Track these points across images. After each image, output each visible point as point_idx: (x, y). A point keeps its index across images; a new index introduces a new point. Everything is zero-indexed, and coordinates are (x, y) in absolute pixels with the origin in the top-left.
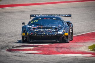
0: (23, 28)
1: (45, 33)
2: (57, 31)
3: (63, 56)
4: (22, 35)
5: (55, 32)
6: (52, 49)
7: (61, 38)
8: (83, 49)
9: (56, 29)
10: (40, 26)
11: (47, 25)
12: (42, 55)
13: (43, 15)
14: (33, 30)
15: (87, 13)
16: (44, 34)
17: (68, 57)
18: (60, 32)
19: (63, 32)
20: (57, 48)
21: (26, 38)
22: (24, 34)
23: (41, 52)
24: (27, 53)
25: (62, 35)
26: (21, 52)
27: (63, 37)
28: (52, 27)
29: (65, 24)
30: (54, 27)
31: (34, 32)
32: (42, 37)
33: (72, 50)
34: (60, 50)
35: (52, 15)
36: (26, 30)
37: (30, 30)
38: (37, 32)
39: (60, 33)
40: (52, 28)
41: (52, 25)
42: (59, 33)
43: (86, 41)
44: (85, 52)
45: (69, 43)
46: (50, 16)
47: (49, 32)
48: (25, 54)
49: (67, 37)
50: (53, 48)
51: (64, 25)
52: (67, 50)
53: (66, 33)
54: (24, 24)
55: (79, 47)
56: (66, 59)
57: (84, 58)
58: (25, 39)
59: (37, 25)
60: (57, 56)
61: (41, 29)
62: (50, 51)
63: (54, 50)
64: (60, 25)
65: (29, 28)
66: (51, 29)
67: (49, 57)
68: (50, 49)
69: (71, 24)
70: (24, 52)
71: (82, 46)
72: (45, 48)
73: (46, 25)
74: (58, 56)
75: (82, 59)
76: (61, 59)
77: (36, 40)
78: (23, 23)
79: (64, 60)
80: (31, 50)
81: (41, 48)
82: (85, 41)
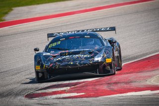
0: (36, 57)
1: (73, 61)
2: (93, 57)
3: (120, 97)
4: (35, 69)
5: (89, 58)
6: (101, 86)
7: (101, 67)
8: (152, 81)
9: (90, 53)
10: (64, 51)
11: (76, 49)
12: (85, 99)
13: (68, 32)
14: (52, 58)
15: (153, 21)
16: (72, 63)
17: (130, 98)
18: (98, 57)
19: (103, 56)
20: (109, 84)
21: (43, 73)
22: (38, 68)
23: (83, 94)
24: (60, 98)
25: (102, 62)
26: (49, 97)
27: (105, 66)
28: (83, 51)
29: (105, 43)
30: (87, 51)
31: (55, 63)
32: (68, 69)
33: (134, 85)
34: (115, 87)
35: (83, 31)
36: (41, 60)
37: (49, 60)
38: (59, 61)
39: (98, 59)
40: (84, 53)
41: (84, 47)
42: (96, 59)
43: (156, 68)
44: (156, 86)
45: (114, 74)
46: (80, 32)
47: (80, 59)
48: (56, 100)
49: (110, 64)
50: (101, 84)
51: (103, 45)
52: (125, 86)
53: (109, 58)
54: (38, 50)
55: (145, 78)
56: (126, 101)
57: (155, 97)
58: (40, 75)
59: (59, 49)
60: (110, 98)
61: (65, 55)
62: (97, 90)
63: (105, 87)
64: (97, 46)
65: (47, 57)
66: (82, 54)
67: (97, 100)
68: (98, 87)
69: (115, 42)
70: (54, 96)
71: (150, 77)
72: (90, 86)
73: (73, 49)
74: (112, 98)
75: (152, 99)
76: (117, 103)
77: (59, 76)
78: (36, 50)
79: (122, 103)
80: (66, 93)
81: (82, 86)
82: (154, 67)
